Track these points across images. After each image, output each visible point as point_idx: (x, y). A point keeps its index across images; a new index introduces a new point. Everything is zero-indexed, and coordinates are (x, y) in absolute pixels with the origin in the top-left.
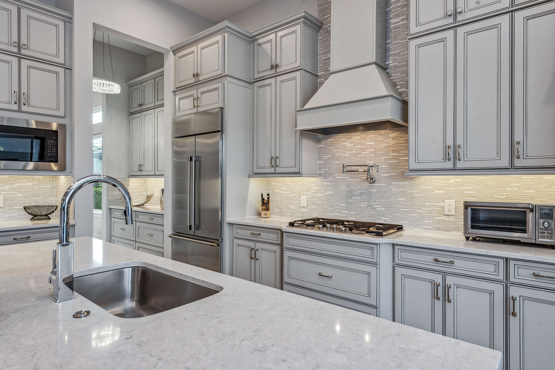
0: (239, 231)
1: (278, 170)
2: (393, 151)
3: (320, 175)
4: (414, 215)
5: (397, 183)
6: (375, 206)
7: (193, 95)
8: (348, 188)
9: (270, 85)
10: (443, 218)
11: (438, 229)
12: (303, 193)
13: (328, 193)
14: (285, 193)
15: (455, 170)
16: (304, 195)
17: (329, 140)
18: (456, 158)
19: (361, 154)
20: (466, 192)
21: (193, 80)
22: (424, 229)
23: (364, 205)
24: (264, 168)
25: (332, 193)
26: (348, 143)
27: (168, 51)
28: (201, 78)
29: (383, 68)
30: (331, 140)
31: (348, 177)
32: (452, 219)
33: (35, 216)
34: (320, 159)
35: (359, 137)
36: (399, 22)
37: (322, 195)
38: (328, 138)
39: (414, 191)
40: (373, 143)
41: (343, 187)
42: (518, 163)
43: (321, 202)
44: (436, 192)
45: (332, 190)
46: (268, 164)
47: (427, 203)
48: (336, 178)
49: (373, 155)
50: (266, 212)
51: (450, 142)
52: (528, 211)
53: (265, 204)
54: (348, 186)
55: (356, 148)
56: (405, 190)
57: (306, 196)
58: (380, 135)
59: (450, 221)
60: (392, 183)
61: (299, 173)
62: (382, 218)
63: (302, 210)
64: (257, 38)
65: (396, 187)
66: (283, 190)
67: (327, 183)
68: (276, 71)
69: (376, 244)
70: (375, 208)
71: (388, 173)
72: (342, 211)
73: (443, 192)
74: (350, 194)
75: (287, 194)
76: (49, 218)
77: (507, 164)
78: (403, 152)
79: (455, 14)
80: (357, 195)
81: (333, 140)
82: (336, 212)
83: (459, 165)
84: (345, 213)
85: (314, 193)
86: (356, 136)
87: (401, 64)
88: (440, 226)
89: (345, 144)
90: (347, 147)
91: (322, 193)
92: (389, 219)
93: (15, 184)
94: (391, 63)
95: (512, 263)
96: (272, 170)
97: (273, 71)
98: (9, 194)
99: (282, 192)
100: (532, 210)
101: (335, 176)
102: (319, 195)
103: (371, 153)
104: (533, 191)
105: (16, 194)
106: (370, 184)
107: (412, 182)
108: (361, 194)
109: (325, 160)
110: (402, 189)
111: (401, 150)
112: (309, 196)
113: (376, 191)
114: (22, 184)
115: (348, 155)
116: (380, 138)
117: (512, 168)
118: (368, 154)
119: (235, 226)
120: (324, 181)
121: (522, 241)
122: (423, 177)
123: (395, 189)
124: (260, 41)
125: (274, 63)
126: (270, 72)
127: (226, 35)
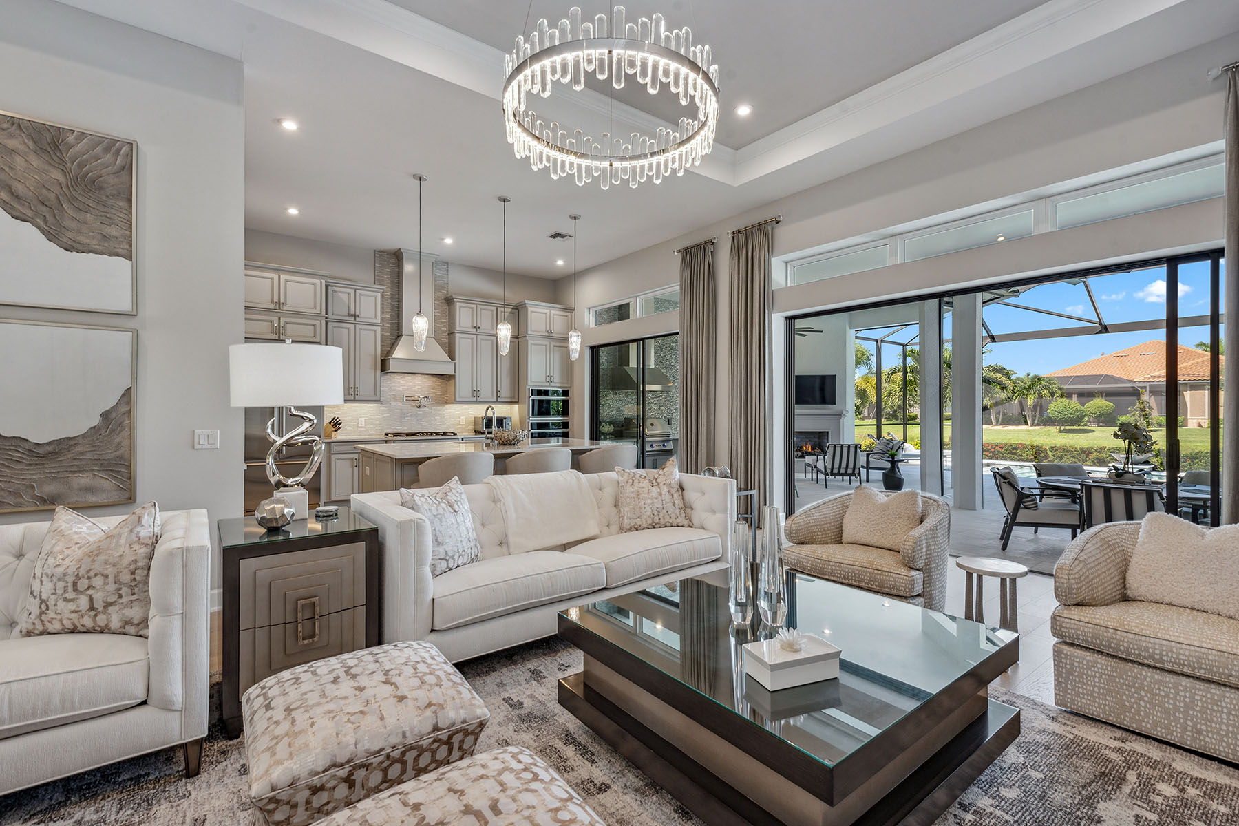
0: (336, 448)
1: (357, 398)
2: (433, 389)
3: (376, 402)
5: (435, 408)
6: (421, 423)
8: (401, 412)
9: (349, 329)
10: (459, 427)
12: (362, 417)
13: (385, 415)
15: (476, 402)
23: (414, 422)
25: (389, 415)
28: (285, 308)
29: (435, 339)
31: (400, 404)
32: (464, 427)
37: (379, 417)
40: (420, 383)
42: (500, 400)
43: (378, 422)
45: (389, 413)
47: (452, 419)
49: (420, 391)
51: (475, 388)
52: (504, 419)
53: (337, 424)
57: (363, 419)
63: (359, 429)
64: (331, 284)
65: (434, 410)
67: (385, 408)
68: (355, 320)
74: (403, 415)
77: (495, 400)
79: (476, 328)
80: (407, 416)
82: (392, 429)
83: (479, 399)
85: (373, 415)
91: (380, 415)
96: (352, 398)
97: (353, 319)
102: (376, 417)
103: (418, 389)
106: (418, 409)
107: (444, 408)
108: (411, 416)
112: (366, 418)
113: (422, 413)
116: (425, 380)
117: (497, 402)
118: (416, 389)
119: (332, 444)
120: (382, 407)
123: (434, 412)
124: (335, 289)
125: (352, 312)
126: (348, 318)
127: (323, 282)
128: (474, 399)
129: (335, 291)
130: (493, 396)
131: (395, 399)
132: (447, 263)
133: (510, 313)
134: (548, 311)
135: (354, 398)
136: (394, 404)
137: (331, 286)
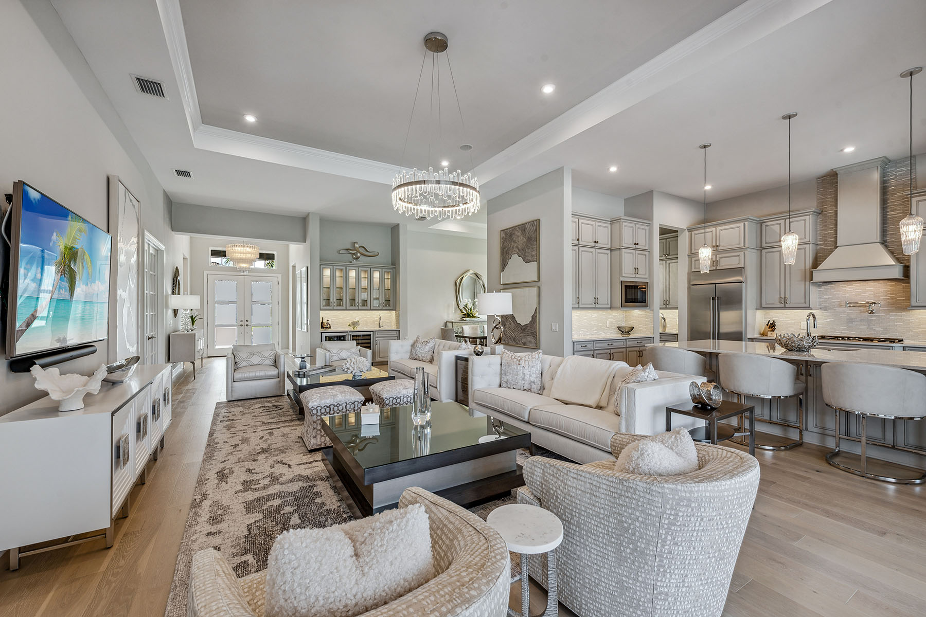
1: (787, 305)
2: (891, 294)
3: (821, 308)
4: (912, 333)
5: (895, 313)
6: (875, 328)
8: (848, 317)
9: (779, 251)
13: (829, 320)
19: (861, 295)
23: (864, 327)
24: (772, 304)
26: (848, 288)
27: (683, 230)
28: (720, 248)
29: (884, 243)
31: (848, 310)
33: (623, 333)
34: (820, 298)
35: (859, 284)
39: (910, 319)
40: (871, 289)
41: (844, 316)
43: (821, 326)
45: (833, 318)
46: (777, 301)
49: (873, 296)
50: (772, 332)
53: (772, 326)
55: (856, 292)
56: (902, 318)
58: (880, 283)
60: (891, 314)
61: (809, 307)
62: (881, 335)
67: (828, 314)
69: (892, 347)
71: (887, 307)
72: (844, 332)
74: (851, 320)
75: (787, 321)
76: (630, 334)
80: (857, 321)
81: (833, 286)
82: (838, 332)
86: (856, 283)
89: (845, 288)
90: (848, 291)
91: (823, 320)
94: (888, 239)
96: (783, 306)
98: (611, 320)
99: (781, 319)
102: (819, 321)
103: (870, 294)
105: (614, 320)
106: (870, 315)
107: (909, 313)
108: (861, 321)
109: (824, 299)
110: (899, 318)
113: (875, 319)
114: (614, 315)
115: (848, 296)
116: (880, 285)
118: (868, 295)
120: (826, 313)
122: (920, 310)
123: (893, 317)
124: (768, 223)
127: (746, 223)
129: (767, 226)
131: (840, 305)
132: (914, 156)
135: (785, 305)
136: (838, 309)
137: (764, 222)
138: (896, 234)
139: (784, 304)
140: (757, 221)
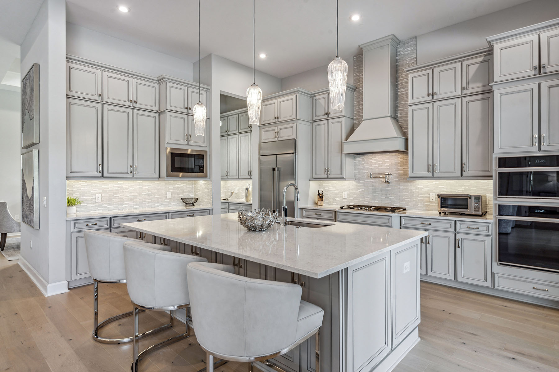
0: (307, 213)
1: (330, 176)
2: (401, 166)
3: (356, 179)
4: (413, 202)
5: (403, 184)
6: (390, 197)
7: (274, 130)
8: (373, 187)
9: (324, 124)
10: (429, 203)
11: (427, 210)
12: (344, 190)
13: (361, 190)
14: (332, 190)
15: (433, 178)
16: (345, 191)
17: (361, 158)
18: (434, 171)
19: (381, 167)
20: (441, 189)
21: (274, 121)
22: (419, 210)
23: (383, 197)
24: (320, 175)
25: (363, 190)
26: (373, 160)
28: (280, 120)
29: (395, 118)
30: (363, 158)
31: (373, 181)
33: (187, 204)
34: (355, 169)
35: (380, 157)
36: (404, 91)
37: (357, 191)
38: (361, 157)
39: (412, 189)
40: (389, 160)
41: (370, 186)
42: (465, 174)
43: (356, 195)
44: (425, 189)
45: (363, 189)
46: (323, 172)
47: (420, 196)
48: (366, 181)
49: (388, 168)
50: (321, 202)
51: (431, 163)
52: (468, 198)
53: (321, 196)
54: (373, 186)
55: (378, 163)
56: (407, 188)
57: (346, 192)
59: (433, 205)
60: (400, 184)
61: (344, 178)
62: (394, 204)
63: (344, 200)
64: (315, 95)
65: (402, 186)
66: (331, 188)
67: (360, 184)
68: (328, 116)
70: (390, 198)
71: (398, 178)
72: (370, 201)
73: (429, 189)
74: (375, 191)
75: (333, 191)
76: (194, 206)
77: (459, 175)
78: (406, 166)
79: (433, 94)
80: (379, 191)
81: (364, 158)
82: (366, 202)
83: (436, 175)
84: (372, 202)
85: (351, 190)
86: (378, 156)
87: (405, 116)
88: (427, 208)
89: (372, 160)
90: (373, 162)
91: (357, 190)
92: (398, 205)
93: (176, 185)
94: (399, 114)
95: (458, 223)
96: (326, 176)
97: (326, 116)
98: (174, 191)
99: (330, 190)
100: (470, 198)
101: (365, 180)
102: (355, 191)
103: (387, 166)
104: (476, 188)
105: (176, 191)
106: (387, 185)
107: (411, 183)
108: (381, 191)
109: (358, 170)
110: (406, 188)
111: (406, 165)
112: (348, 192)
113: (390, 188)
114: (179, 185)
115: (373, 167)
116: (393, 158)
117: (462, 177)
118: (385, 167)
119: (304, 210)
120: (359, 183)
121: (466, 213)
122: (418, 181)
123: (402, 188)
124: (317, 97)
125: (326, 112)
126: (324, 117)
127: (298, 95)
128: (430, 174)
129: (317, 99)
130: (455, 170)
131: (367, 176)
132: (416, 38)
133: (482, 62)
134: (534, 37)
137: (315, 96)
138: (404, 109)
139: (328, 176)
140: (309, 94)
